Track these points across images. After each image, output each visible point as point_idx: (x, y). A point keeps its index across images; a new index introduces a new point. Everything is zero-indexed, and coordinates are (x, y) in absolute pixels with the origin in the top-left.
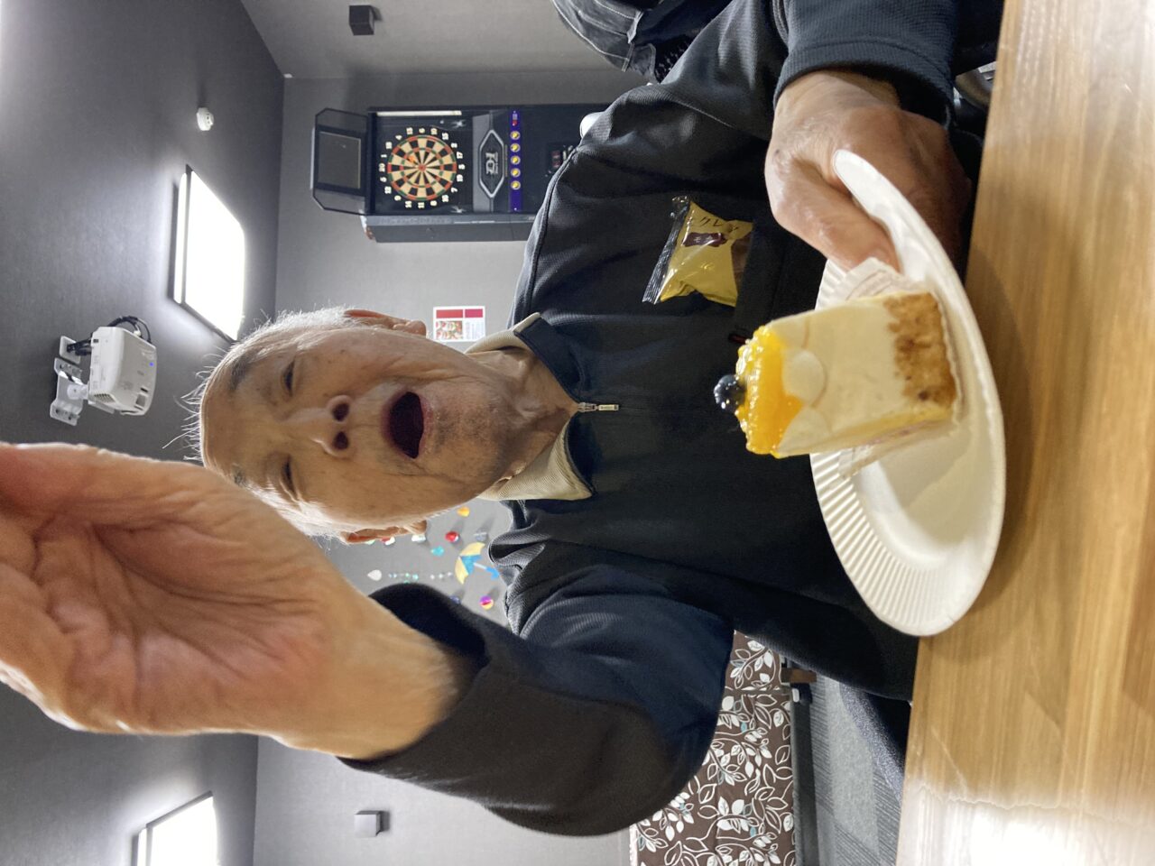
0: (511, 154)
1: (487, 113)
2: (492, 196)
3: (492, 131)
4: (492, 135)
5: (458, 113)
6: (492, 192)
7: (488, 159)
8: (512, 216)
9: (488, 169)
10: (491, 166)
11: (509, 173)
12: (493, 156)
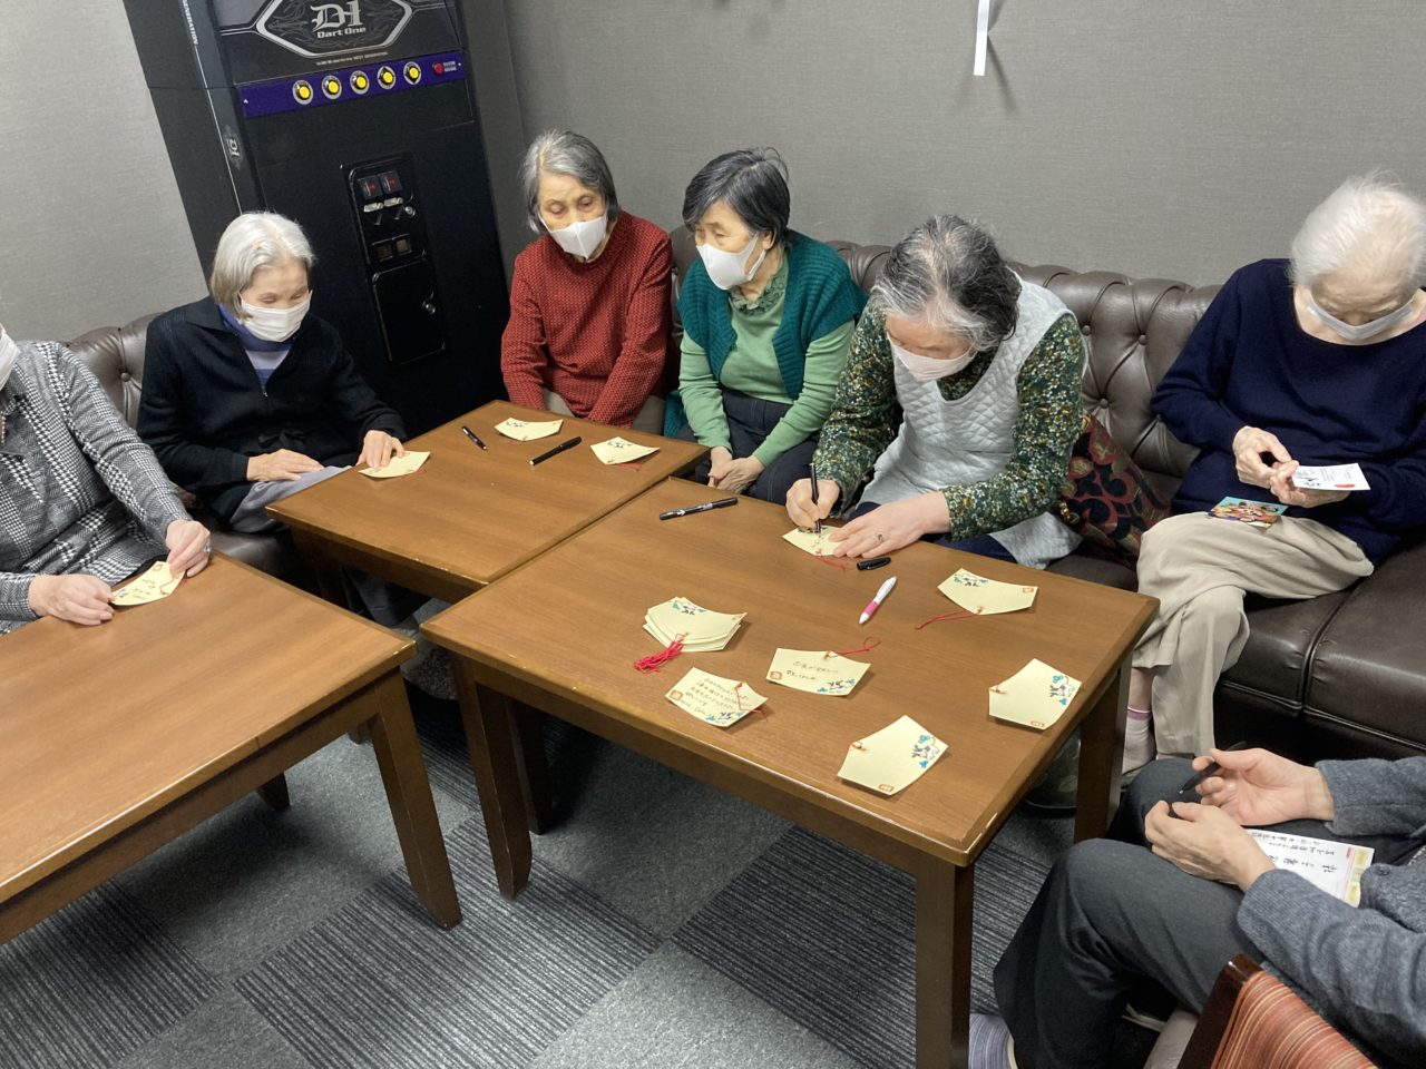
0: (371, 71)
2: (261, 27)
3: (408, 11)
4: (403, 13)
6: (266, 25)
7: (346, 8)
8: (225, 91)
9: (321, 9)
10: (331, 16)
11: (327, 71)
12: (356, 21)
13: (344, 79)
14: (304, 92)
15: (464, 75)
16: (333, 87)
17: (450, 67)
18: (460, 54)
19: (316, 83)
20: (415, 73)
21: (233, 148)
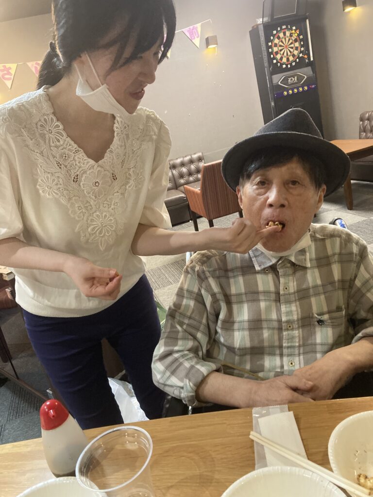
0: (298, 88)
1: (313, 73)
2: (279, 83)
3: (306, 77)
4: (304, 77)
5: (312, 59)
6: (280, 83)
7: (294, 78)
8: (272, 94)
9: (290, 79)
10: (292, 80)
11: (289, 89)
12: (296, 80)
13: (293, 91)
14: (285, 93)
15: (316, 88)
16: (291, 92)
17: (313, 86)
18: (316, 84)
19: (288, 92)
20: (306, 88)
21: (273, 104)
